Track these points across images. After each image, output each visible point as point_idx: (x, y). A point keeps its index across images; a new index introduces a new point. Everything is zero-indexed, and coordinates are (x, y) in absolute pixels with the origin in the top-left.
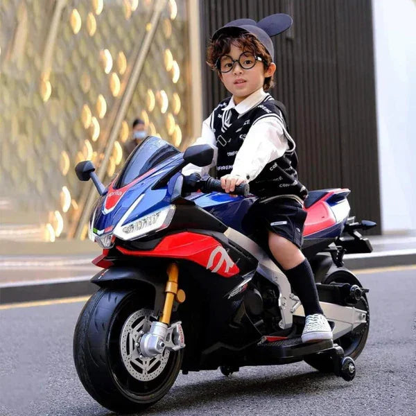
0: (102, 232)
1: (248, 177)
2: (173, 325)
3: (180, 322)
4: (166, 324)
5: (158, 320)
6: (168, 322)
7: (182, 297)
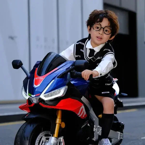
0: (34, 96)
1: (101, 74)
2: (59, 138)
3: (63, 137)
4: (56, 138)
5: (53, 136)
6: (57, 137)
7: (63, 125)
